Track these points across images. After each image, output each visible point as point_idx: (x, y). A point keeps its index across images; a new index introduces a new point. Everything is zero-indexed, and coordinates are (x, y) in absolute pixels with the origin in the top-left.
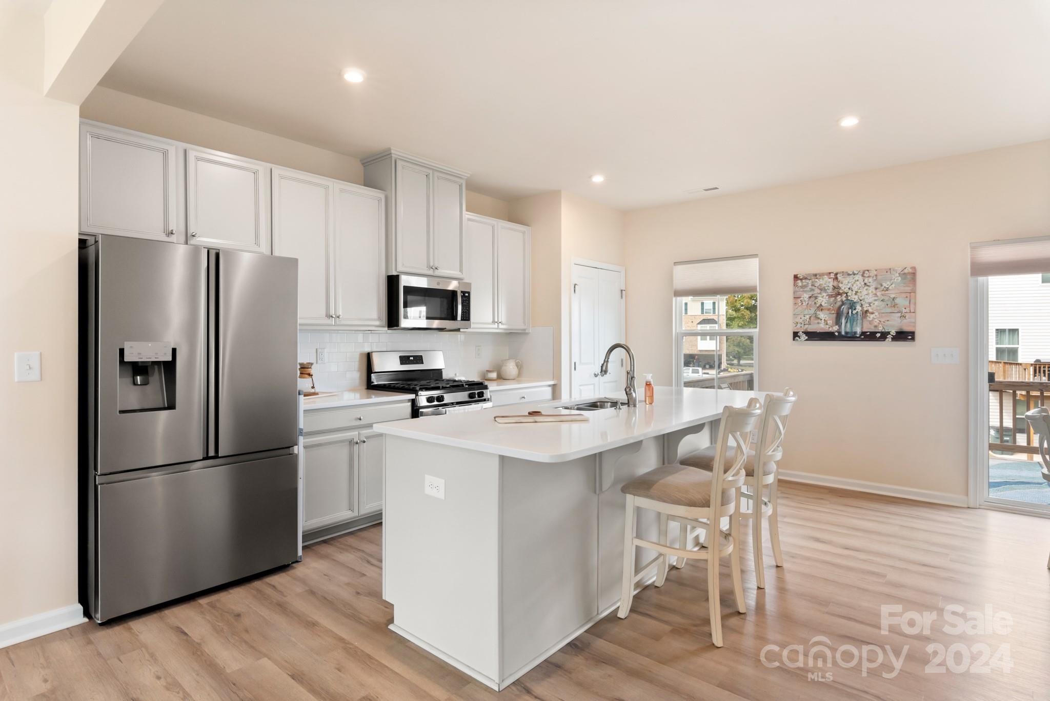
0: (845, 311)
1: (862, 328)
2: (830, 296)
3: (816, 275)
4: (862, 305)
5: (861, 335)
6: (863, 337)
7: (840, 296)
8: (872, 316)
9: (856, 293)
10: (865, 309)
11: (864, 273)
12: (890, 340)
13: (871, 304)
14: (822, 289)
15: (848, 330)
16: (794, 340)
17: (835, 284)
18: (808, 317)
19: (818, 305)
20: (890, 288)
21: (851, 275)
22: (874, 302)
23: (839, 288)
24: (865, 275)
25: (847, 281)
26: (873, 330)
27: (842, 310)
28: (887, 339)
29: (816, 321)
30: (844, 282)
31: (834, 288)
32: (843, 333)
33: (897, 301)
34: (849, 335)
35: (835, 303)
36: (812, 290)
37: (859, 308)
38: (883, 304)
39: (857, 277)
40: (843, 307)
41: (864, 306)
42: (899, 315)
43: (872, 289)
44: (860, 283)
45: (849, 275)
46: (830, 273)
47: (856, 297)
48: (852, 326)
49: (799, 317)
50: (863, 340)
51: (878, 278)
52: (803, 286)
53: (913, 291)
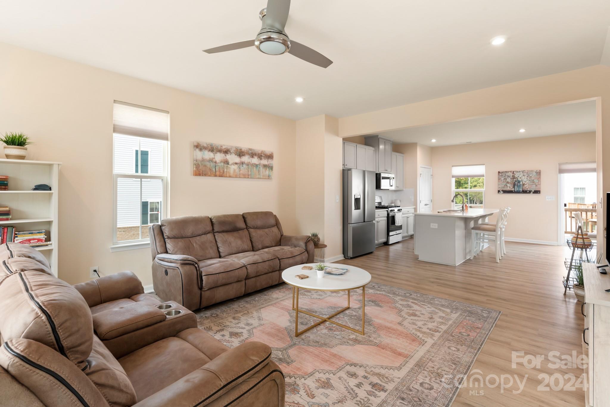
0: (517, 184)
1: (522, 189)
2: (511, 179)
3: (506, 172)
4: (522, 182)
7: (515, 179)
8: (526, 185)
10: (524, 183)
11: (523, 171)
12: (532, 193)
13: (526, 182)
14: (508, 176)
15: (518, 190)
16: (498, 193)
17: (513, 175)
18: (503, 185)
19: (507, 182)
20: (532, 177)
23: (514, 176)
26: (526, 190)
29: (507, 187)
30: (516, 174)
31: (513, 176)
32: (516, 191)
33: (534, 181)
34: (518, 192)
35: (513, 181)
36: (505, 177)
37: (521, 183)
38: (530, 182)
39: (521, 173)
40: (516, 182)
42: (535, 185)
43: (526, 177)
44: (522, 175)
45: (518, 172)
46: (511, 171)
47: (520, 179)
48: (519, 189)
49: (500, 185)
50: (522, 193)
51: (528, 173)
52: (501, 175)
53: (540, 178)
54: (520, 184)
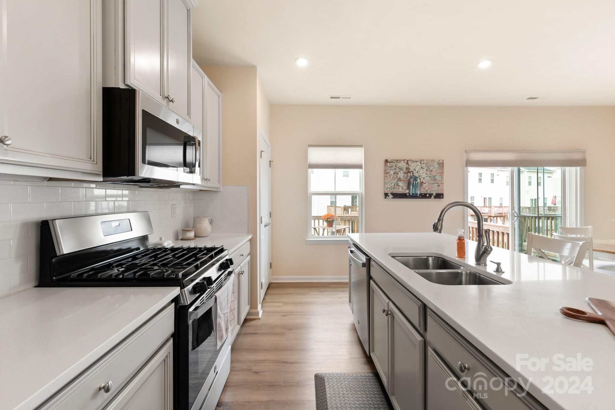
0: (412, 182)
1: (420, 191)
2: (405, 173)
3: (397, 160)
4: (420, 179)
5: (420, 195)
6: (420, 196)
7: (409, 173)
8: (425, 185)
9: (418, 172)
10: (422, 181)
11: (421, 161)
12: (433, 198)
13: (425, 179)
14: (401, 169)
15: (414, 192)
16: (385, 198)
17: (407, 166)
18: (393, 184)
19: (398, 178)
20: (433, 170)
21: (415, 162)
22: (426, 177)
23: (409, 169)
24: (422, 162)
25: (413, 165)
26: (425, 192)
27: (410, 181)
28: (432, 198)
29: (398, 187)
30: (412, 166)
31: (407, 168)
32: (411, 194)
33: (436, 177)
34: (414, 195)
35: (407, 177)
36: (395, 169)
37: (419, 181)
38: (430, 179)
39: (418, 163)
40: (411, 179)
41: (421, 179)
42: (437, 185)
43: (425, 170)
44: (419, 167)
45: (414, 162)
46: (405, 160)
47: (417, 174)
48: (415, 191)
49: (389, 184)
51: (426, 164)
52: (391, 167)
53: (443, 173)
54: (417, 182)
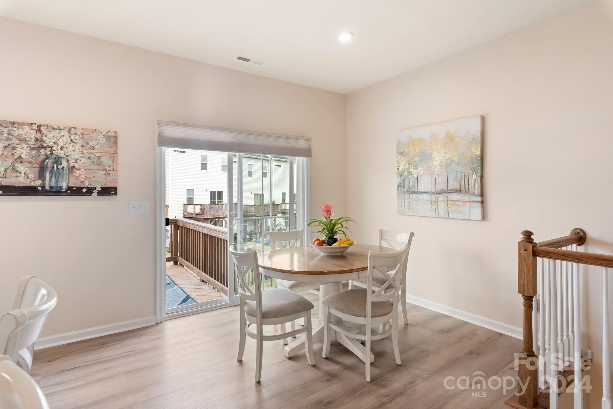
0: (50, 165)
1: (68, 183)
2: (32, 148)
3: (13, 123)
4: (68, 161)
5: (67, 190)
6: (69, 192)
7: (43, 150)
8: (78, 172)
9: (62, 148)
10: (72, 165)
11: (70, 129)
12: (96, 194)
13: (78, 161)
14: (22, 140)
15: (53, 184)
17: (38, 136)
18: (3, 169)
19: (16, 157)
20: (96, 147)
21: (56, 129)
22: (80, 159)
23: (42, 141)
24: (71, 132)
25: (52, 136)
26: (79, 185)
27: (46, 164)
28: (93, 194)
29: (14, 174)
30: (49, 136)
31: (37, 140)
32: (47, 188)
33: (102, 160)
34: (54, 190)
35: (38, 156)
36: (8, 139)
37: (65, 163)
38: (89, 162)
39: (62, 133)
40: (47, 161)
41: (70, 162)
42: (104, 172)
43: (78, 146)
44: (66, 139)
45: (54, 129)
46: (31, 124)
47: (62, 152)
48: (57, 181)
50: (69, 195)
53: (115, 153)
54: (60, 167)
